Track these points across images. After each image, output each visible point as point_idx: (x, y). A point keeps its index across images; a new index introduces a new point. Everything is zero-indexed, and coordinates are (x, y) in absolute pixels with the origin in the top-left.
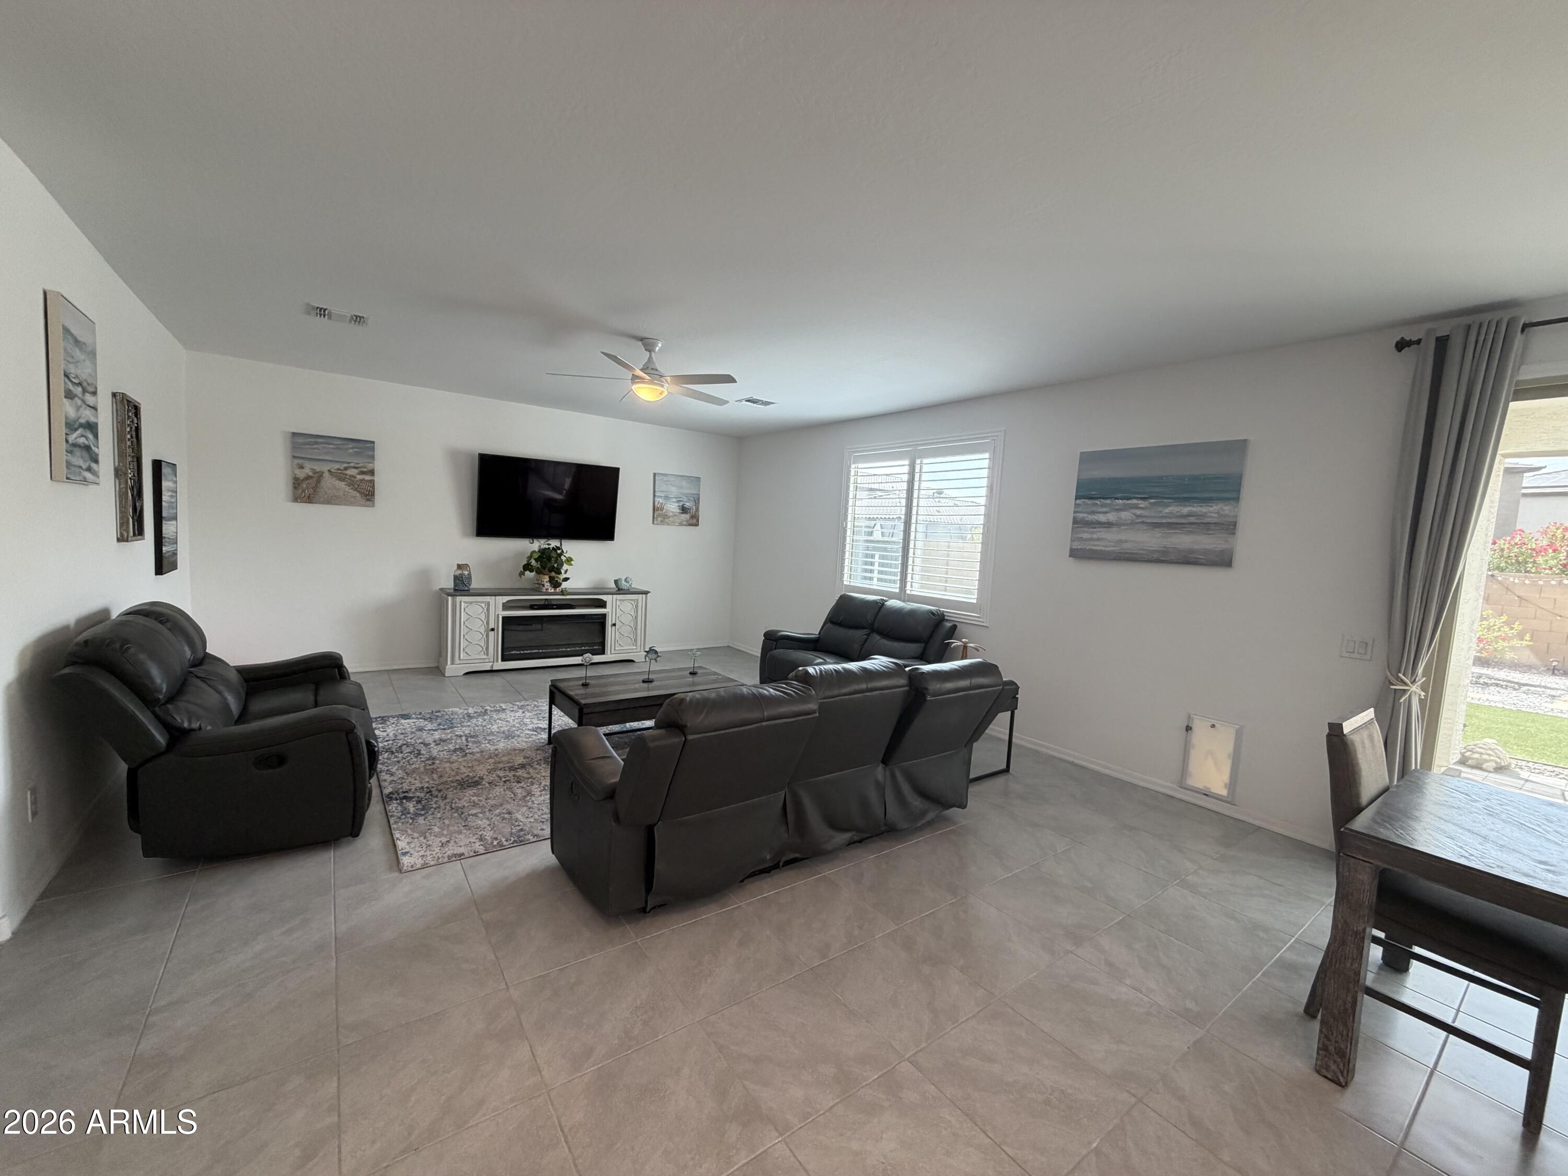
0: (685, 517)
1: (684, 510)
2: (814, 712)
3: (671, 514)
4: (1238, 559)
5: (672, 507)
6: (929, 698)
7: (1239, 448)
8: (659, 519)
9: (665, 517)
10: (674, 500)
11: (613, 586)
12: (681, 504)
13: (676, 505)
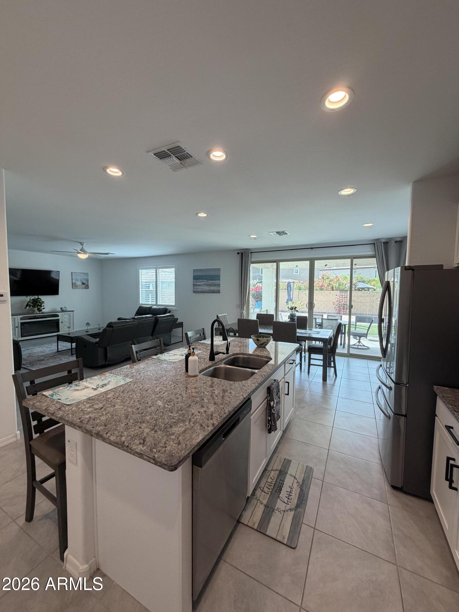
0: (84, 286)
1: (83, 284)
2: (136, 324)
3: (79, 285)
4: (221, 292)
5: (79, 283)
6: (159, 321)
7: (219, 270)
8: (75, 287)
9: (77, 286)
10: (79, 281)
11: (60, 310)
12: (82, 282)
13: (80, 282)
